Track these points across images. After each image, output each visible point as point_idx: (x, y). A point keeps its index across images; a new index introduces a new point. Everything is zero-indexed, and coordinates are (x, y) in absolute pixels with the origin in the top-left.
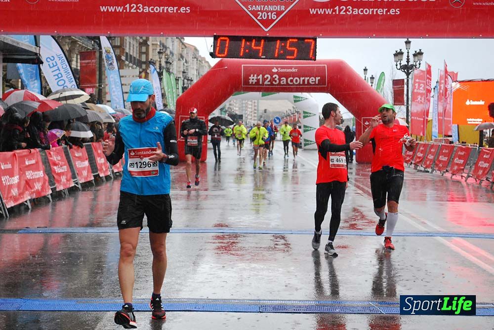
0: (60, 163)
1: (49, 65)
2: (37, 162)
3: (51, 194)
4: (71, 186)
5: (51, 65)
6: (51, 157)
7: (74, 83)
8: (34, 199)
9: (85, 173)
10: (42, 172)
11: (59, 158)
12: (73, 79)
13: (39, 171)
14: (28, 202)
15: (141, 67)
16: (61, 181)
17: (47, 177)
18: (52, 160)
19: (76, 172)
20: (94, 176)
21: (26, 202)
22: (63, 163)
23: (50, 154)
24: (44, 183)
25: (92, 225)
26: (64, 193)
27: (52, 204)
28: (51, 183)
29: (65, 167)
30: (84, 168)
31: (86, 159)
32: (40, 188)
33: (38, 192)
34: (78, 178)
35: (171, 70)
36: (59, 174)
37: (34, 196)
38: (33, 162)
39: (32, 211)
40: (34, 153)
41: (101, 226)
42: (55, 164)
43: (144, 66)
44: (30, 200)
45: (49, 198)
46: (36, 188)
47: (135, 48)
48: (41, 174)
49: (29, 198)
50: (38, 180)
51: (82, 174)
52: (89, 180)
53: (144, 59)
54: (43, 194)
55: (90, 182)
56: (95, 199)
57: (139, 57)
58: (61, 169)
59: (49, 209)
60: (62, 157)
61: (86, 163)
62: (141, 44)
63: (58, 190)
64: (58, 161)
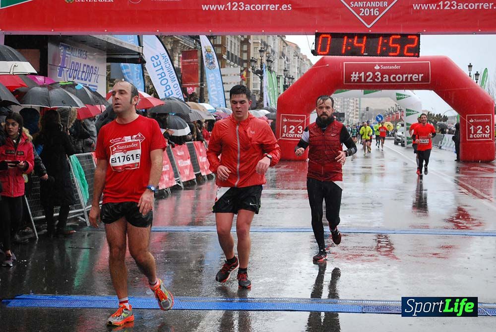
1: (153, 64)
4: (173, 185)
5: (156, 65)
7: (177, 82)
9: (187, 172)
12: (176, 78)
15: (242, 66)
16: (163, 180)
19: (178, 170)
20: (196, 175)
22: (166, 162)
25: (193, 224)
26: (167, 192)
29: (168, 166)
30: (186, 167)
31: (189, 158)
34: (181, 177)
35: (272, 68)
41: (203, 225)
43: (245, 65)
47: (236, 46)
51: (184, 173)
52: (190, 179)
53: (245, 57)
55: (192, 181)
56: (197, 197)
57: (241, 56)
61: (188, 162)
62: (242, 43)
63: (160, 188)
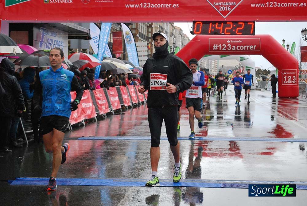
0: (102, 98)
1: (94, 41)
2: (88, 98)
3: (96, 117)
4: (108, 112)
5: (96, 42)
6: (96, 94)
7: (109, 51)
8: (86, 120)
9: (116, 104)
10: (91, 103)
11: (101, 95)
12: (109, 49)
13: (90, 103)
14: (83, 121)
15: (148, 41)
16: (102, 109)
17: (94, 107)
18: (97, 97)
19: (111, 103)
20: (121, 106)
21: (82, 121)
22: (103, 98)
23: (96, 93)
24: (93, 110)
25: (120, 135)
26: (104, 116)
27: (97, 123)
28: (97, 110)
29: (104, 101)
30: (115, 101)
31: (117, 96)
32: (90, 113)
33: (89, 115)
34: (112, 107)
36: (101, 105)
37: (87, 118)
38: (86, 97)
39: (85, 127)
40: (87, 92)
41: (126, 136)
42: (99, 99)
43: (150, 40)
44: (84, 120)
45: (95, 119)
46: (88, 113)
47: (145, 29)
48: (90, 105)
49: (84, 119)
50: (89, 108)
51: (114, 105)
52: (118, 108)
53: (150, 35)
54: (92, 117)
55: (119, 109)
56: (122, 119)
57: (147, 35)
58: (102, 102)
59: (95, 126)
60: (103, 94)
61: (117, 98)
62: (148, 27)
63: (100, 114)
64: (100, 97)
